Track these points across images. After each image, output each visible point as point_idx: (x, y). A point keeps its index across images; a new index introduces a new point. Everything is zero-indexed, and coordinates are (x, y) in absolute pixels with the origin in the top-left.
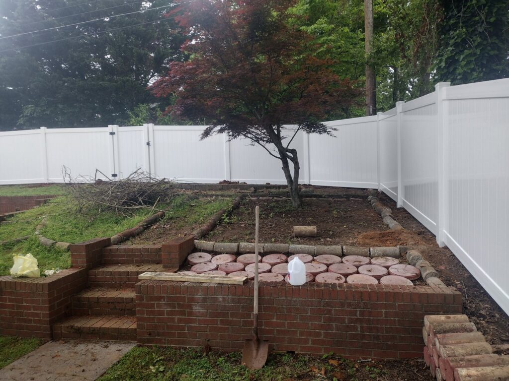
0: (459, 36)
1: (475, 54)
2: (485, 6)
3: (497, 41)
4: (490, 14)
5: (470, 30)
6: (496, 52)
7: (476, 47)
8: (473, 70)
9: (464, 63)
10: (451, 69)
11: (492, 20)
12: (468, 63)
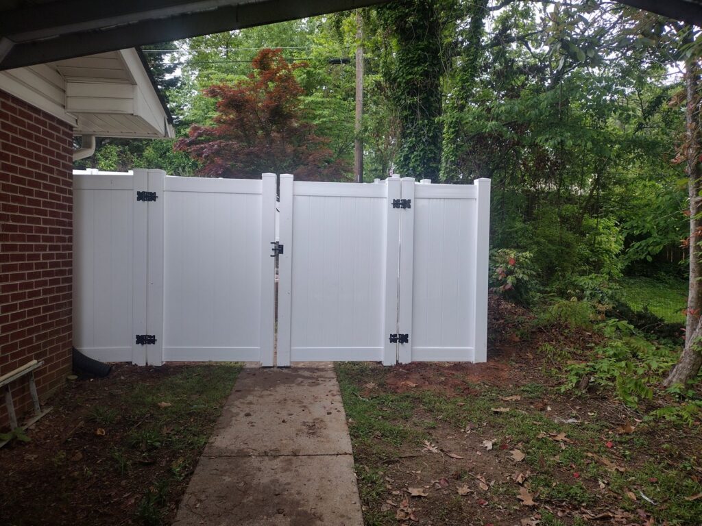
0: (411, 142)
1: (420, 156)
2: (427, 125)
3: (433, 148)
4: (429, 131)
5: (418, 139)
6: (433, 155)
7: (421, 151)
8: (419, 165)
9: (413, 160)
10: (407, 163)
11: (431, 135)
12: (416, 160)
